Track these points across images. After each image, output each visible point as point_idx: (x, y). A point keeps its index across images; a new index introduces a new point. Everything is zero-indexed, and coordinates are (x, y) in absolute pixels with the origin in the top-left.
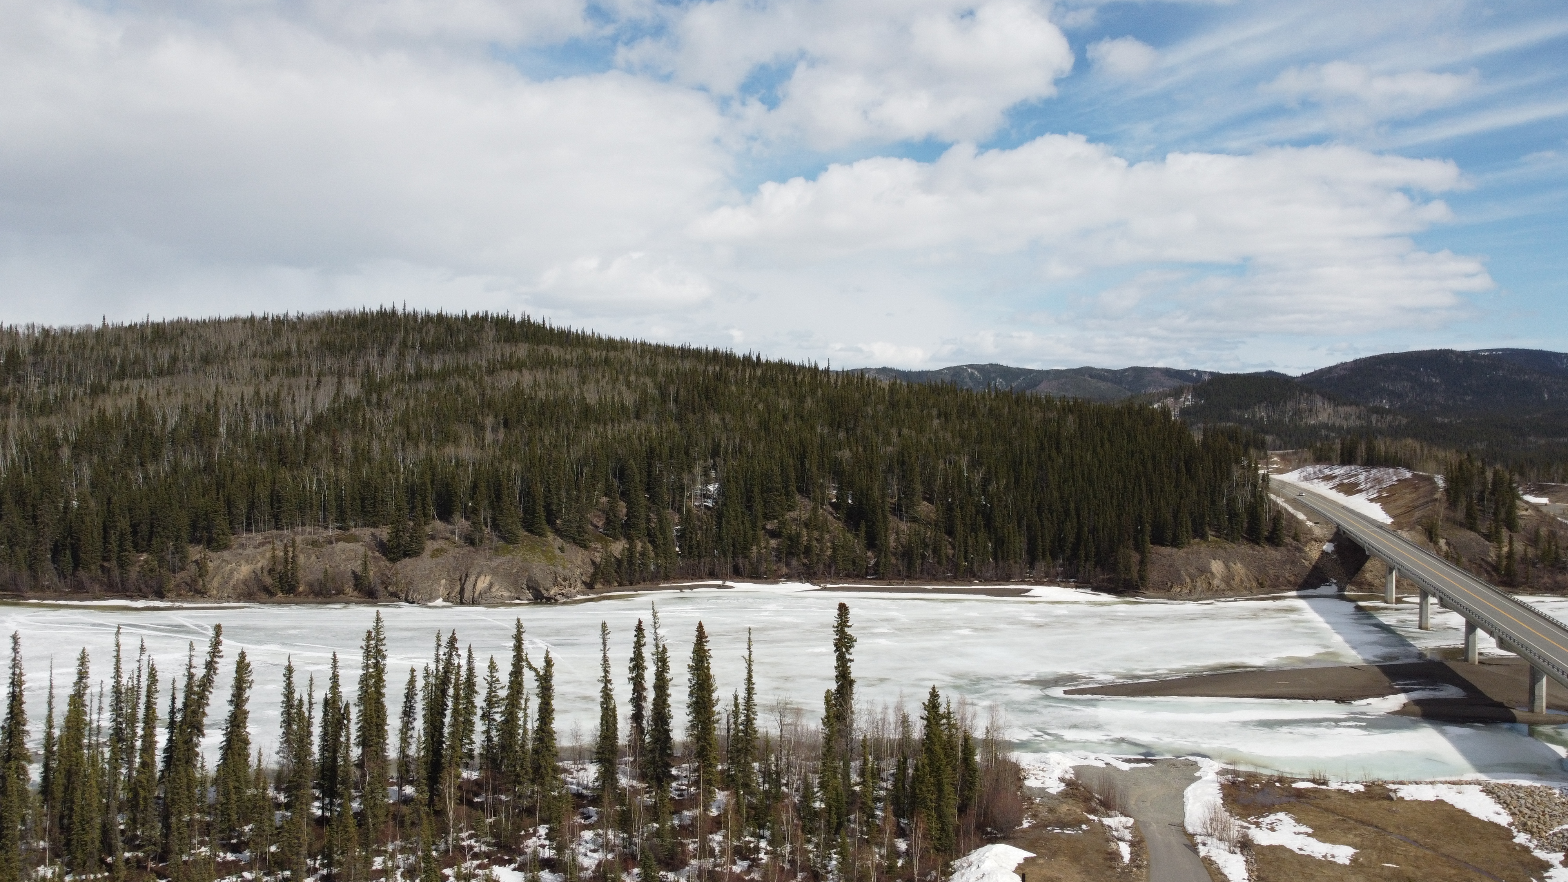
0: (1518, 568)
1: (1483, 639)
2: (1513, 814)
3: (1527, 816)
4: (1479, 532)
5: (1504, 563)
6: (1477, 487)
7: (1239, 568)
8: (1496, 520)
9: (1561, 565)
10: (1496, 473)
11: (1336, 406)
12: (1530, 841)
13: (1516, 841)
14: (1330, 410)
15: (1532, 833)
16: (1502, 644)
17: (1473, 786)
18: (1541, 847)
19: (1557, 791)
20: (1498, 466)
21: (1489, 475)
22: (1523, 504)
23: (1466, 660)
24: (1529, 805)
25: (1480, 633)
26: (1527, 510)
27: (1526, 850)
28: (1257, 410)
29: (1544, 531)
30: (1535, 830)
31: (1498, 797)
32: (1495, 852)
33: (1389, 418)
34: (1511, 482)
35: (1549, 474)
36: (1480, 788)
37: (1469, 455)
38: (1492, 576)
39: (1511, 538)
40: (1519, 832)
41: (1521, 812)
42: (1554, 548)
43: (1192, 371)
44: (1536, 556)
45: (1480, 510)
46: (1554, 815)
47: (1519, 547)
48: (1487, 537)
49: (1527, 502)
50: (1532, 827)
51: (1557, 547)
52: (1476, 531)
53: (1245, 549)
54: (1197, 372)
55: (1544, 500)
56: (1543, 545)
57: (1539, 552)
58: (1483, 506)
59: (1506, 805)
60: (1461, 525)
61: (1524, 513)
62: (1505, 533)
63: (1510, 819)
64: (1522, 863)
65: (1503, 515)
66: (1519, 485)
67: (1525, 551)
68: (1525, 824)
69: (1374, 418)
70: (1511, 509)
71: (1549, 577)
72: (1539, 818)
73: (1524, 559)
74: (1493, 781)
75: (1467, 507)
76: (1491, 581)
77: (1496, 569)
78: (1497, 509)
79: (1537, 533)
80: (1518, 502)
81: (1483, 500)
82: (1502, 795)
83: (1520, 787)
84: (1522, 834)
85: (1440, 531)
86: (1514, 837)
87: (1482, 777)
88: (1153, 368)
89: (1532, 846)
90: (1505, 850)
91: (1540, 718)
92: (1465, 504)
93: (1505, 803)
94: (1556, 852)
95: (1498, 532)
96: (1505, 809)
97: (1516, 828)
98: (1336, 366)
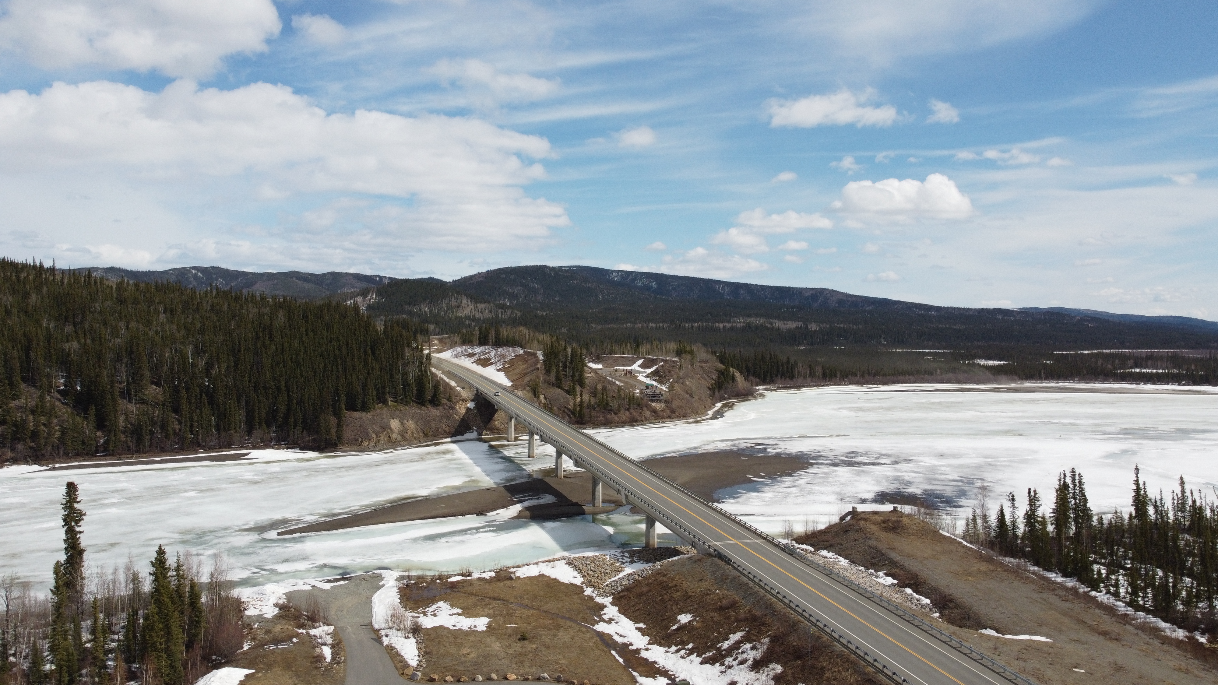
0: (586, 411)
1: (566, 461)
2: (584, 576)
3: (591, 576)
5: (578, 409)
6: (561, 359)
7: (411, 424)
8: (573, 381)
9: (609, 408)
10: (572, 350)
11: (476, 303)
12: (593, 593)
13: (586, 593)
14: (471, 306)
15: (594, 587)
16: (577, 464)
17: (561, 561)
18: (599, 595)
19: (608, 557)
20: (574, 345)
21: (569, 350)
22: (588, 370)
23: (556, 476)
24: (592, 569)
25: (564, 457)
26: (590, 373)
27: (591, 598)
28: (422, 306)
29: (599, 387)
30: (596, 584)
31: (575, 566)
32: (574, 604)
33: (510, 312)
34: (581, 355)
35: (602, 349)
36: (565, 562)
37: (557, 338)
38: (571, 418)
39: (581, 392)
40: (587, 587)
41: (588, 574)
42: (605, 397)
43: (376, 276)
44: (596, 402)
45: (564, 374)
46: (607, 573)
47: (586, 397)
48: (568, 392)
49: (590, 368)
50: (595, 583)
51: (607, 397)
52: (562, 388)
53: (415, 409)
54: (380, 277)
55: (600, 366)
56: (599, 395)
57: (597, 401)
58: (566, 372)
59: (579, 570)
60: (553, 385)
61: (589, 375)
62: (578, 388)
63: (582, 580)
64: (589, 608)
65: (577, 378)
66: (586, 357)
67: (590, 400)
68: (590, 582)
69: (500, 312)
70: (582, 372)
71: (603, 417)
72: (598, 576)
73: (589, 406)
74: (572, 556)
75: (556, 373)
76: (570, 422)
77: (573, 413)
78: (573, 373)
79: (596, 387)
80: (585, 368)
81: (565, 368)
82: (577, 565)
83: (588, 558)
84: (589, 588)
85: (540, 390)
86: (584, 591)
87: (566, 554)
88: (346, 273)
89: (594, 595)
90: (579, 601)
91: (598, 510)
92: (555, 370)
93: (579, 569)
94: (607, 596)
95: (574, 389)
96: (579, 573)
97: (586, 585)
98: (476, 275)
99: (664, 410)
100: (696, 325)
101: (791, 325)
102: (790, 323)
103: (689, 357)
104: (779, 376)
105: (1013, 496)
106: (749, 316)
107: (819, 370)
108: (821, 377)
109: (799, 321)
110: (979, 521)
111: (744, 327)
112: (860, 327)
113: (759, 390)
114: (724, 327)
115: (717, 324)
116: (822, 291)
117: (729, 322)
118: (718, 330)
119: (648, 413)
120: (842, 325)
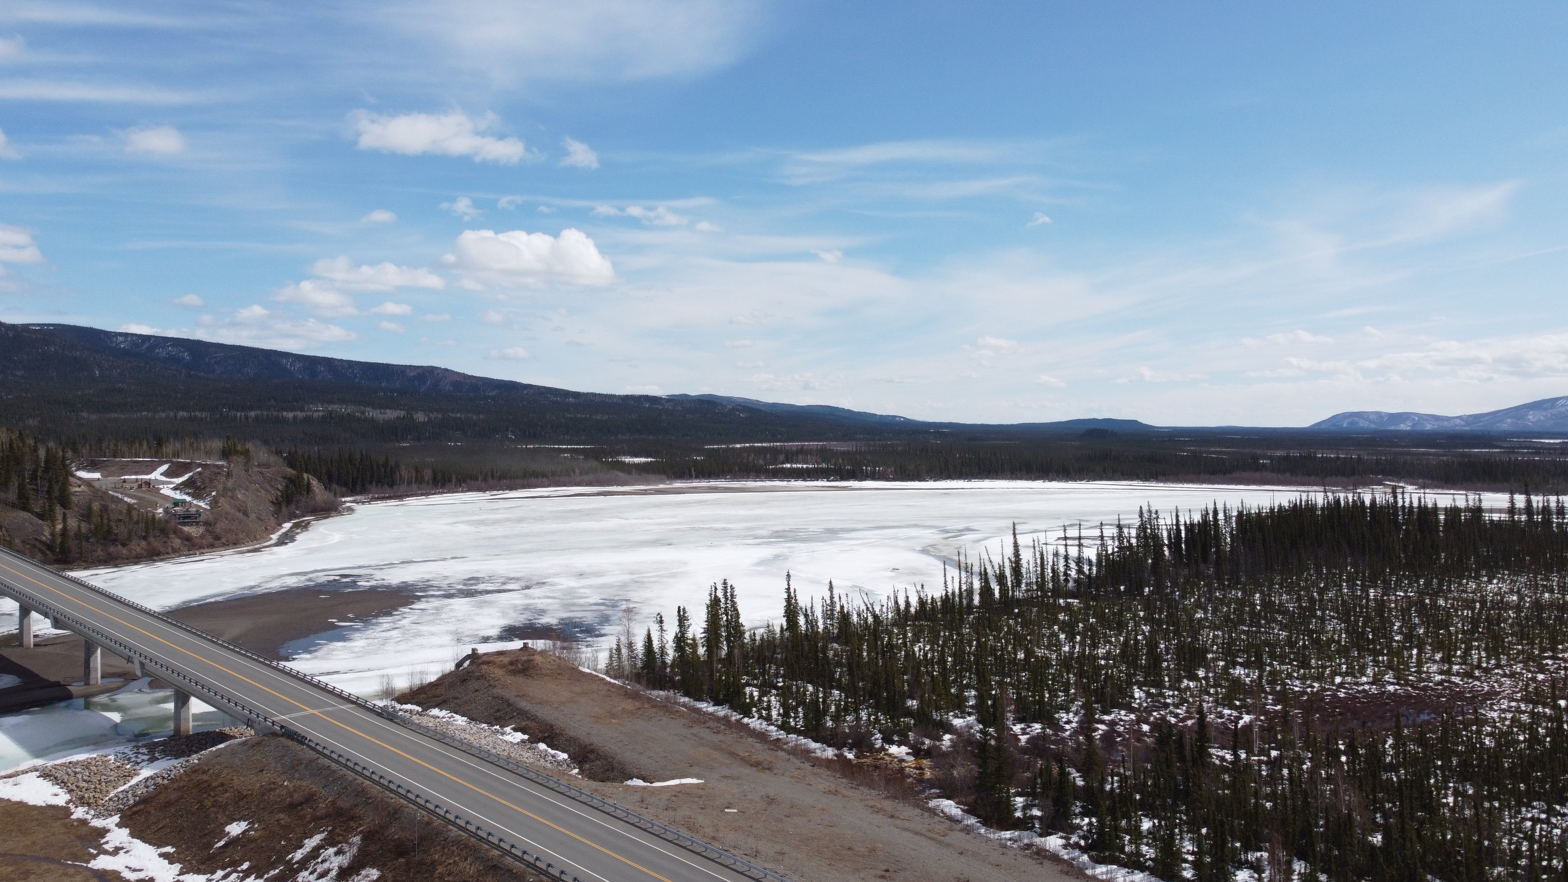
0: (72, 544)
1: (38, 621)
2: (70, 791)
3: (84, 790)
4: (32, 512)
5: (59, 540)
6: (28, 466)
8: (50, 499)
9: (113, 537)
10: (48, 451)
12: (87, 813)
13: (74, 817)
15: (89, 805)
16: (57, 624)
17: (30, 774)
18: (97, 816)
19: (112, 757)
20: (51, 444)
21: (42, 453)
22: (76, 481)
23: (21, 645)
24: (85, 778)
25: (34, 615)
26: (80, 486)
27: (83, 822)
29: (96, 506)
30: (92, 800)
31: (56, 778)
32: (53, 835)
34: (64, 459)
35: (101, 450)
36: (37, 774)
37: (20, 434)
38: (46, 555)
39: (65, 515)
40: (76, 807)
41: (77, 787)
42: (106, 521)
44: (90, 530)
45: (34, 489)
46: (110, 781)
47: (72, 523)
48: (41, 516)
49: (80, 479)
50: (89, 798)
51: (109, 521)
52: (28, 511)
55: (97, 475)
56: (96, 519)
57: (93, 527)
58: (36, 485)
59: (62, 783)
60: (14, 506)
61: (77, 489)
62: (59, 510)
63: (68, 797)
64: (79, 837)
65: (56, 493)
66: (72, 462)
67: (79, 527)
68: (83, 797)
70: (65, 485)
71: (102, 550)
72: (96, 788)
73: (78, 535)
74: (50, 764)
75: (19, 487)
76: (45, 561)
77: (50, 547)
78: (50, 487)
79: (90, 508)
80: (71, 479)
81: (36, 479)
82: (59, 776)
83: (77, 763)
84: (80, 808)
86: (72, 814)
87: (39, 762)
89: (89, 817)
90: (63, 830)
91: (95, 690)
92: (17, 484)
93: (62, 782)
94: (111, 816)
95: (52, 510)
96: (62, 788)
97: (74, 803)
99: (202, 536)
100: (252, 414)
101: (391, 414)
102: (388, 411)
103: (241, 459)
104: (374, 484)
105: (661, 617)
106: (331, 402)
107: (428, 474)
108: (431, 482)
109: (401, 410)
110: (624, 651)
111: (323, 416)
112: (481, 416)
113: (345, 502)
114: (295, 417)
115: (285, 413)
116: (431, 370)
117: (302, 410)
118: (285, 420)
119: (177, 542)
120: (459, 415)
